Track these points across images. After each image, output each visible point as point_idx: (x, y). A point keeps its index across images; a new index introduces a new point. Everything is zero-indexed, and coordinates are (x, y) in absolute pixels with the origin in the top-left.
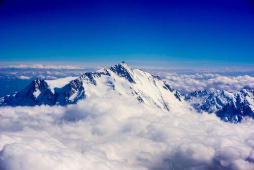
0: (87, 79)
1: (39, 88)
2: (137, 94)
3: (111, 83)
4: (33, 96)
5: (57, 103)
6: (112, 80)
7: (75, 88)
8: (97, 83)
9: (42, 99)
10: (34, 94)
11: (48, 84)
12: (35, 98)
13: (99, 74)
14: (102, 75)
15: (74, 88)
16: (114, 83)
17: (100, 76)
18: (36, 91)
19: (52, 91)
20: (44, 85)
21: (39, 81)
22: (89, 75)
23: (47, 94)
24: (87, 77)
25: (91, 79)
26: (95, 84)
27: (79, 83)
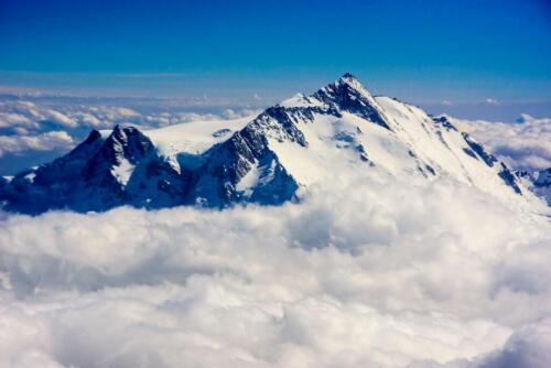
0: (275, 127)
1: (127, 154)
2: (432, 171)
3: (349, 139)
4: (112, 177)
5: (199, 200)
6: (350, 131)
7: (246, 157)
8: (307, 139)
9: (143, 187)
10: (113, 172)
11: (154, 144)
12: (120, 185)
13: (308, 112)
14: (316, 116)
15: (244, 153)
16: (360, 140)
17: (311, 118)
18: (118, 164)
19: (172, 163)
20: (140, 147)
21: (123, 134)
22: (278, 113)
23: (158, 174)
24: (274, 122)
25: (288, 126)
26: (302, 143)
27: (255, 138)
